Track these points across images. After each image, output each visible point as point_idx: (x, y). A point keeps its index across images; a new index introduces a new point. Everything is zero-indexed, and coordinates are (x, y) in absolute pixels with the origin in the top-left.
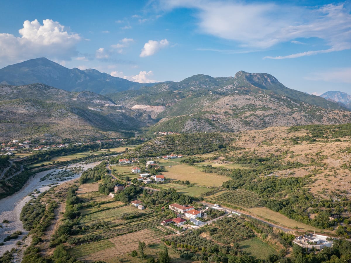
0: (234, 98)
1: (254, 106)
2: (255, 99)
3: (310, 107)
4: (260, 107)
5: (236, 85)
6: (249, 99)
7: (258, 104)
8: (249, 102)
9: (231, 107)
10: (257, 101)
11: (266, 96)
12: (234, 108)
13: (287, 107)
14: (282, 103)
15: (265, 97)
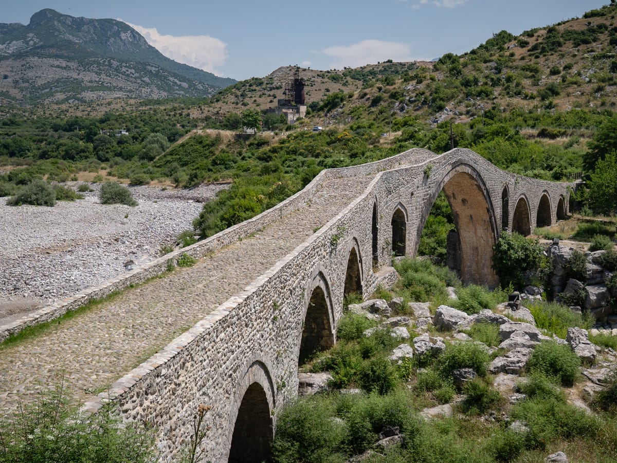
0: (24, 62)
1: (78, 82)
2: (79, 68)
3: (210, 91)
4: (91, 84)
5: (31, 43)
6: (67, 68)
7: (86, 79)
8: (65, 74)
9: (16, 82)
10: (84, 72)
11: (109, 61)
12: (26, 85)
13: (159, 88)
14: (146, 79)
15: (106, 65)
